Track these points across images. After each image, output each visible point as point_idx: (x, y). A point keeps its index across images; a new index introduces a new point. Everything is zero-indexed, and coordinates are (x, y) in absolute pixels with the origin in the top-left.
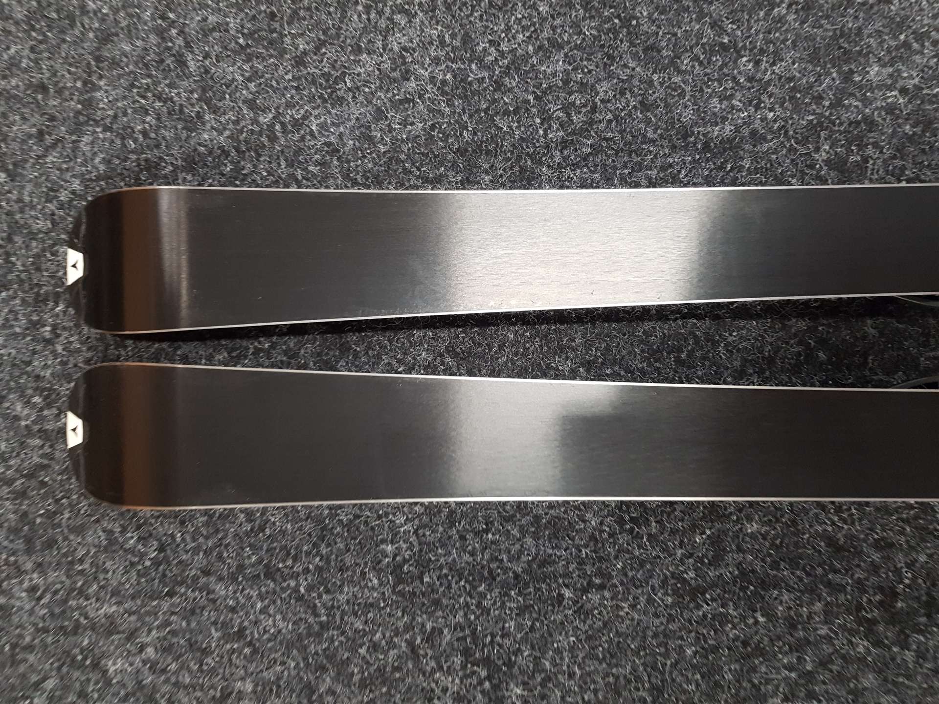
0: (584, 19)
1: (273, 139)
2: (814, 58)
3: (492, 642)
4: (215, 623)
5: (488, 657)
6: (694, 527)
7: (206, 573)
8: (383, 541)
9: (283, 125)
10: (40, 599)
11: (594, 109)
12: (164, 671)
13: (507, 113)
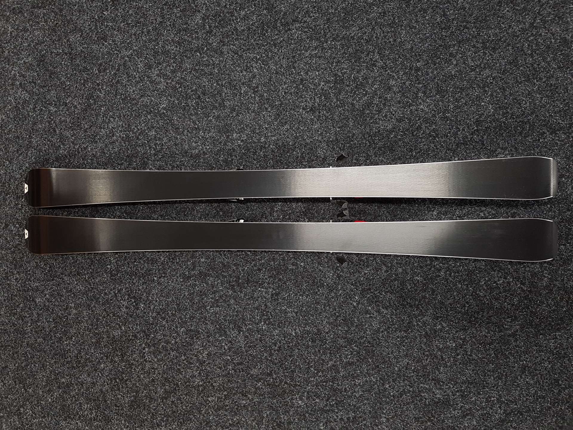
0: (160, 120)
1: (79, 152)
2: (219, 132)
3: (136, 292)
4: (64, 288)
5: (134, 296)
6: (188, 260)
7: (62, 274)
8: (108, 265)
9: (81, 149)
10: (18, 282)
11: (163, 145)
12: (51, 301)
13: (140, 146)
